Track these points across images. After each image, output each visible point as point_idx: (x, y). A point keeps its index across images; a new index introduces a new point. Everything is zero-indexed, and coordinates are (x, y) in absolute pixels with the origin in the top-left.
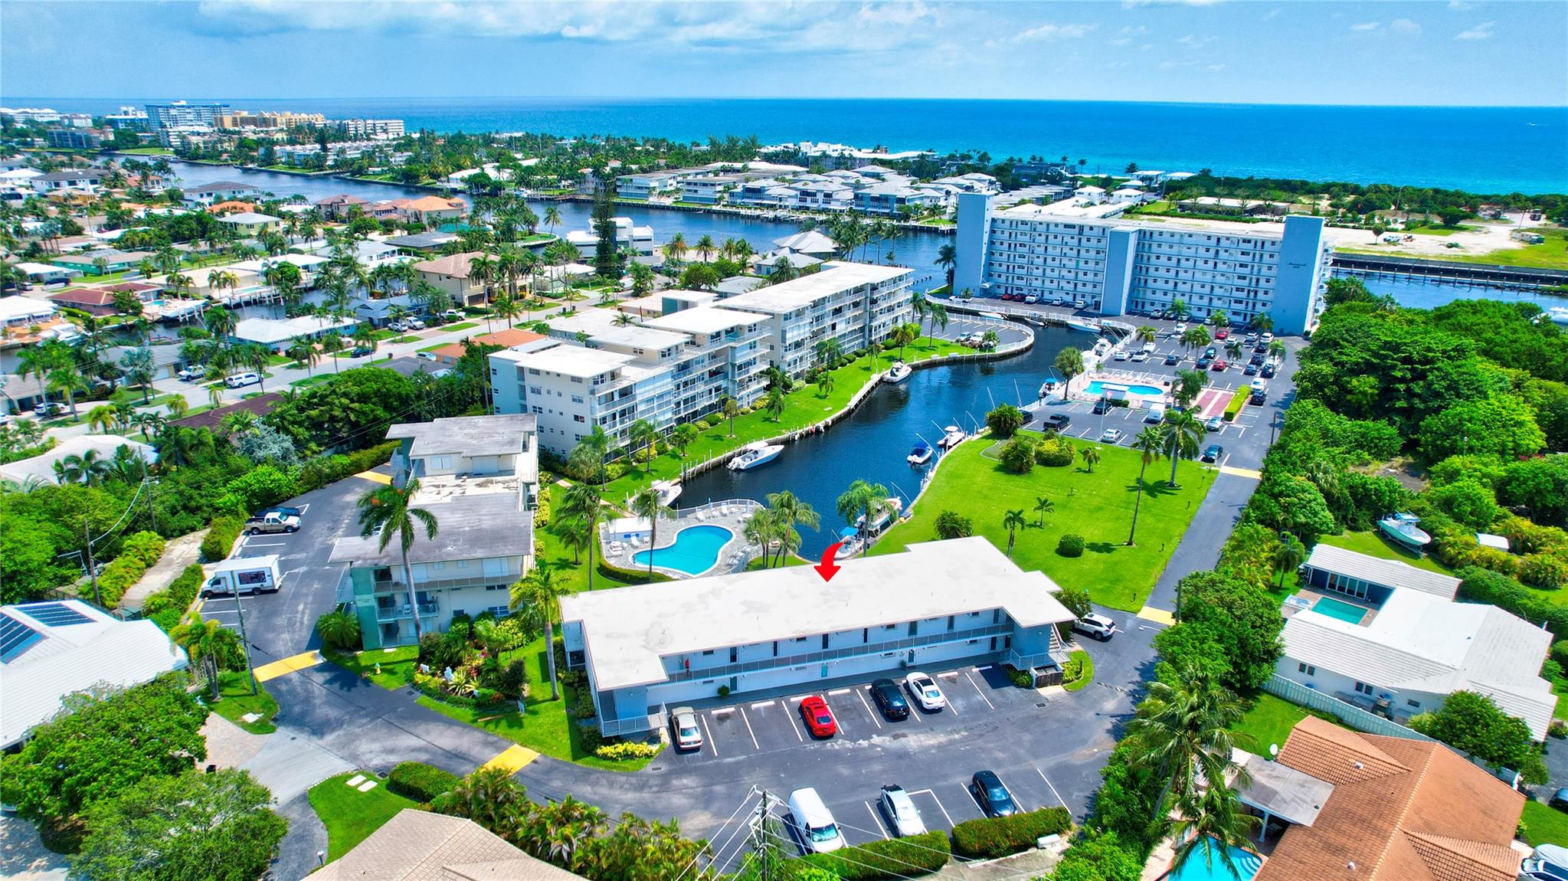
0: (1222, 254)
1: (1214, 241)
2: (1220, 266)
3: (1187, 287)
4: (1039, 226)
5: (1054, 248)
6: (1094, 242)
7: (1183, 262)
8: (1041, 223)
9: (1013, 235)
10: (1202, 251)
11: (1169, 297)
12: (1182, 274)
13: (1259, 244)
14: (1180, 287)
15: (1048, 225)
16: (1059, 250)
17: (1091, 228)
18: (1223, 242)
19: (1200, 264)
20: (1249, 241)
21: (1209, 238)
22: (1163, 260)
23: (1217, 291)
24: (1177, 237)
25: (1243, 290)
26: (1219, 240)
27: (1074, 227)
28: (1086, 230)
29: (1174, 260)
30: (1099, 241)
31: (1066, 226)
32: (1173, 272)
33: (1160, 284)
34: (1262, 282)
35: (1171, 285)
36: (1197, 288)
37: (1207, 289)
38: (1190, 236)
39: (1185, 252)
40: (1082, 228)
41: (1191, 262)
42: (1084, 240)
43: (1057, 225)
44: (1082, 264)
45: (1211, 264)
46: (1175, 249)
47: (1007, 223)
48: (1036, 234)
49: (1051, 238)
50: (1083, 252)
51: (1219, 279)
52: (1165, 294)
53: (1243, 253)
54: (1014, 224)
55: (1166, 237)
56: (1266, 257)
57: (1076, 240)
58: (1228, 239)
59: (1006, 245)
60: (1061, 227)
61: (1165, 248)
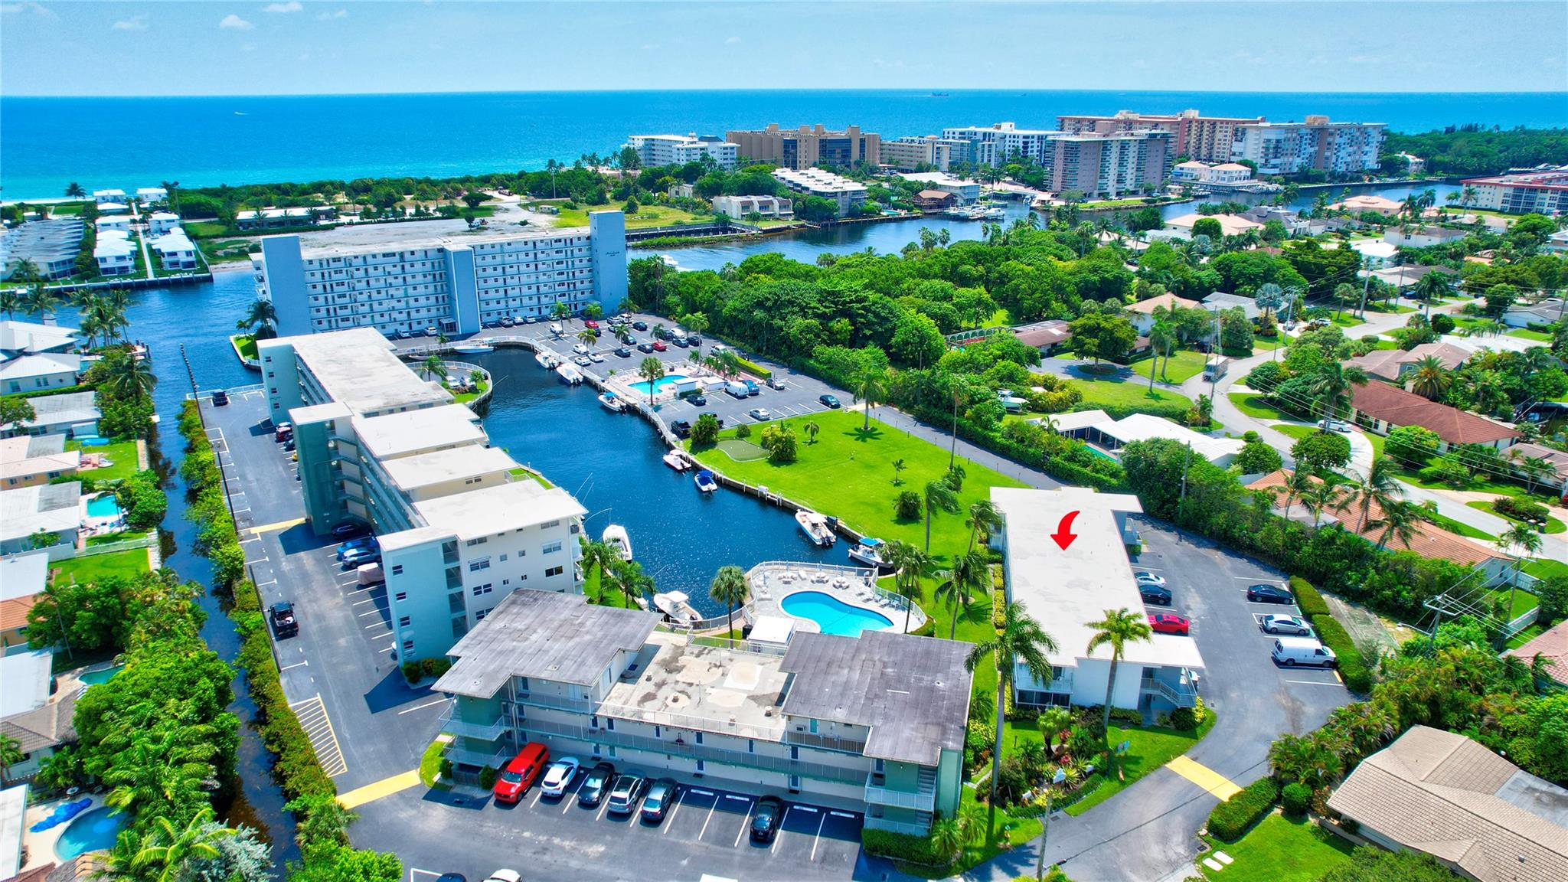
0: (540, 255)
1: (531, 245)
2: (540, 266)
3: (516, 292)
4: (354, 260)
5: (378, 280)
6: (418, 266)
7: (508, 269)
8: (356, 257)
9: (326, 275)
10: (522, 256)
11: (503, 304)
12: (509, 281)
13: (568, 242)
14: (510, 292)
15: (364, 258)
16: (382, 281)
17: (413, 253)
18: (538, 244)
19: (523, 268)
20: (560, 241)
21: (526, 243)
22: (490, 271)
23: (543, 289)
24: (498, 247)
25: (563, 284)
26: (534, 243)
27: (394, 255)
28: (408, 256)
29: (500, 270)
30: (424, 265)
31: (384, 255)
32: (501, 281)
33: (492, 294)
34: (577, 274)
35: (502, 292)
36: (525, 290)
37: (534, 289)
38: (509, 244)
39: (508, 259)
40: (402, 255)
41: (515, 268)
42: (407, 267)
43: (374, 256)
44: (410, 291)
45: (532, 267)
46: (499, 259)
47: (316, 265)
48: (353, 269)
49: (371, 270)
50: (409, 279)
51: (542, 278)
52: (498, 303)
53: (557, 252)
54: (325, 263)
55: (488, 249)
56: (576, 251)
57: (399, 268)
58: (542, 241)
59: (320, 288)
60: (380, 259)
61: (489, 259)
